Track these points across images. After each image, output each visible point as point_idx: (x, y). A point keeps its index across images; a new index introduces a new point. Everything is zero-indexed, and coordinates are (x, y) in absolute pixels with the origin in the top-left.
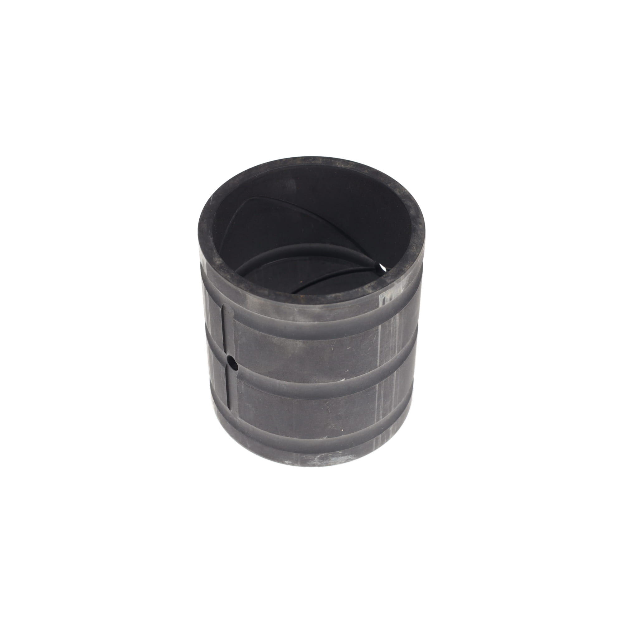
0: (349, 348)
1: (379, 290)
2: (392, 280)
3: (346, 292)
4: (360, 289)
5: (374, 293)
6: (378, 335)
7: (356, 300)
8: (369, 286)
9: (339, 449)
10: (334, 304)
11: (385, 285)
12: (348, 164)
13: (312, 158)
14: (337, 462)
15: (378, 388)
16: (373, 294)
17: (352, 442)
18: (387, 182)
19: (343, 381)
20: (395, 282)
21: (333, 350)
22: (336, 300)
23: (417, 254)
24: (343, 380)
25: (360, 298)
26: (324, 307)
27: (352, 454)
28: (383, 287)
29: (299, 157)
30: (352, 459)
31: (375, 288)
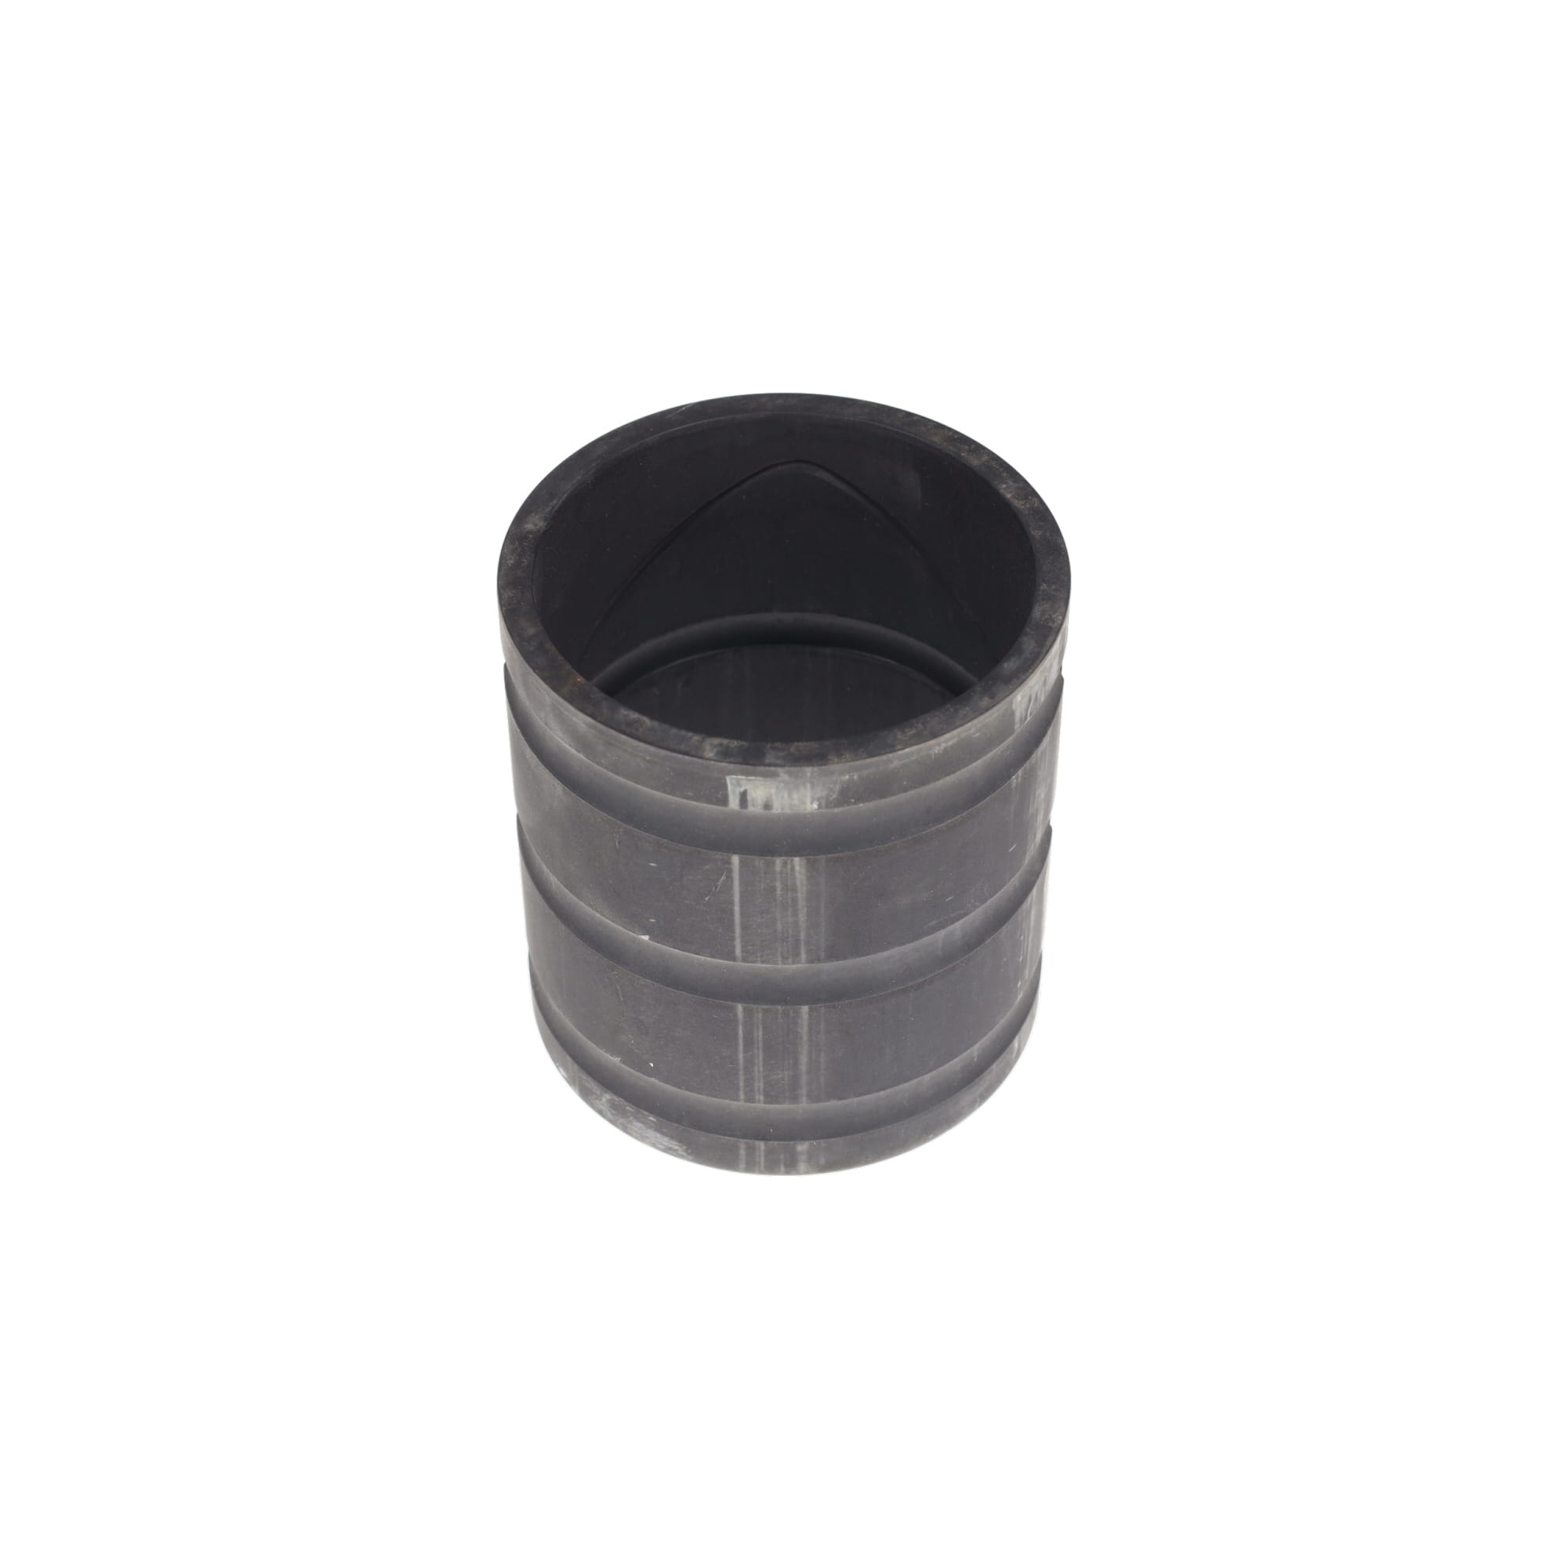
0: (652, 864)
1: (731, 763)
2: (779, 762)
3: (666, 726)
4: (696, 738)
5: (713, 762)
6: (730, 877)
7: (663, 752)
8: (721, 745)
9: (652, 1110)
10: (614, 733)
11: (751, 762)
12: (1026, 498)
13: (973, 446)
14: (647, 1138)
15: (744, 1017)
16: (709, 762)
17: (684, 1113)
18: (1046, 579)
19: (644, 940)
20: (780, 770)
21: (618, 847)
22: (629, 730)
23: (899, 747)
24: (646, 938)
25: (674, 755)
26: (595, 728)
27: (680, 1141)
28: (745, 762)
29: (950, 429)
30: (680, 1152)
31: (725, 754)
